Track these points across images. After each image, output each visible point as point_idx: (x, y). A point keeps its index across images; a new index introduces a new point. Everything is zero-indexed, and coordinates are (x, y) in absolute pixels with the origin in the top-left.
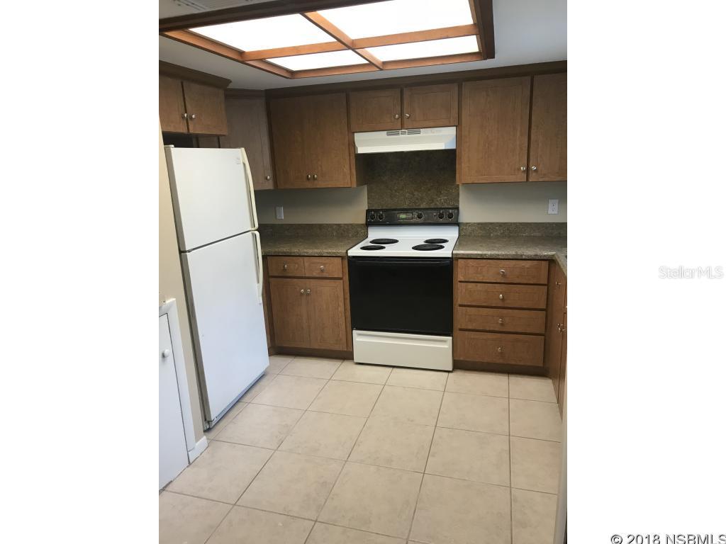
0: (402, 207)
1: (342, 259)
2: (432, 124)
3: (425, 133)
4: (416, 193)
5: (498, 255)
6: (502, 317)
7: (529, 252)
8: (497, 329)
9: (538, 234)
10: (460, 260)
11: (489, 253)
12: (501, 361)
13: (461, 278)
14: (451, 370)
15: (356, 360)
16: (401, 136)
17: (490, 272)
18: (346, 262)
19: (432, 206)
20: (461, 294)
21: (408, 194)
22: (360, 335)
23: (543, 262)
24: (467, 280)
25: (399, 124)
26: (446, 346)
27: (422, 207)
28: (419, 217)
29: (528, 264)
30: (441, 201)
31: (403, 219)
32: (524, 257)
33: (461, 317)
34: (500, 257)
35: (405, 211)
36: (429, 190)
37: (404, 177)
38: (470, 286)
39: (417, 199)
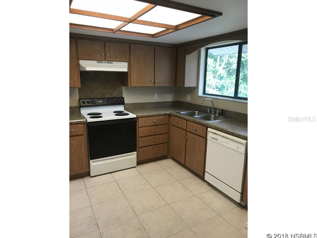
0: (97, 97)
1: (84, 124)
2: (118, 60)
3: (115, 63)
4: (104, 91)
5: (153, 115)
6: (154, 139)
7: (162, 112)
8: (153, 144)
9: (151, 106)
10: (139, 118)
11: (150, 114)
12: (154, 156)
13: (140, 126)
14: (136, 166)
15: (91, 176)
16: (103, 64)
17: (150, 122)
18: (85, 125)
19: (111, 96)
20: (140, 132)
21: (100, 91)
22: (93, 162)
23: (167, 116)
24: (142, 126)
25: (104, 58)
26: (135, 156)
27: (107, 97)
28: (108, 101)
29: (162, 117)
30: (115, 94)
31: (100, 103)
32: (161, 114)
33: (140, 142)
34: (154, 115)
35: (100, 99)
36: (110, 89)
37: (98, 83)
38: (143, 128)
39: (104, 93)
